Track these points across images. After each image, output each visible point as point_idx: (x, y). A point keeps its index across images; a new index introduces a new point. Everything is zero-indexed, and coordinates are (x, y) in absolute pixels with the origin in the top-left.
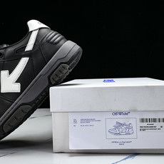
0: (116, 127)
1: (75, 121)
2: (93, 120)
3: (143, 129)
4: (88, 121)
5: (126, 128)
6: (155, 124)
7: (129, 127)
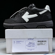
0: (29, 44)
1: (14, 42)
2: (21, 41)
3: (38, 44)
4: (19, 42)
5: (33, 44)
6: (43, 43)
7: (34, 44)
